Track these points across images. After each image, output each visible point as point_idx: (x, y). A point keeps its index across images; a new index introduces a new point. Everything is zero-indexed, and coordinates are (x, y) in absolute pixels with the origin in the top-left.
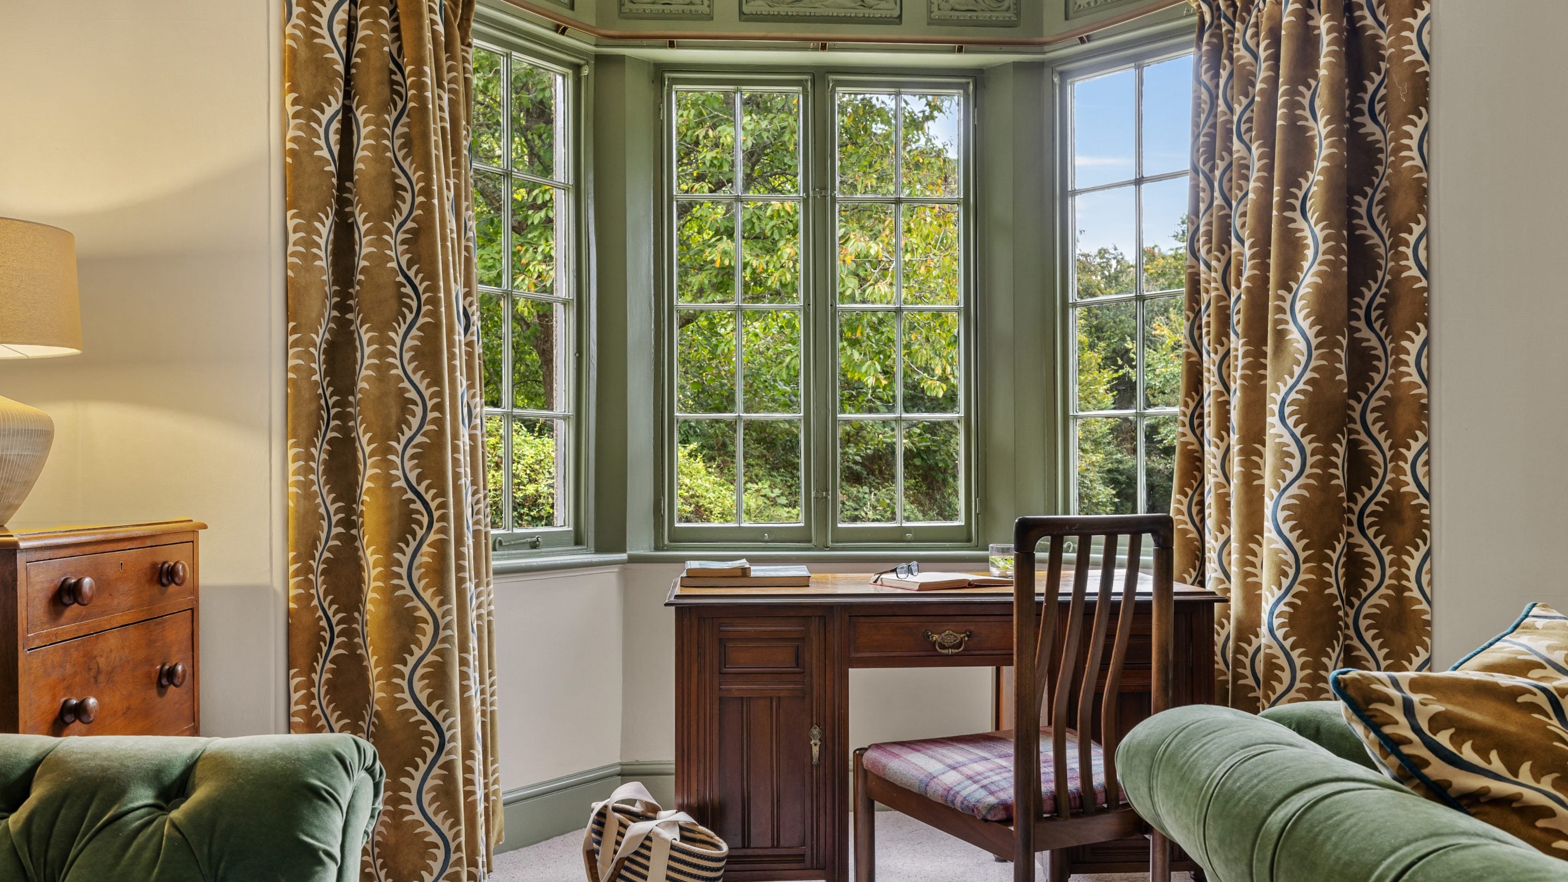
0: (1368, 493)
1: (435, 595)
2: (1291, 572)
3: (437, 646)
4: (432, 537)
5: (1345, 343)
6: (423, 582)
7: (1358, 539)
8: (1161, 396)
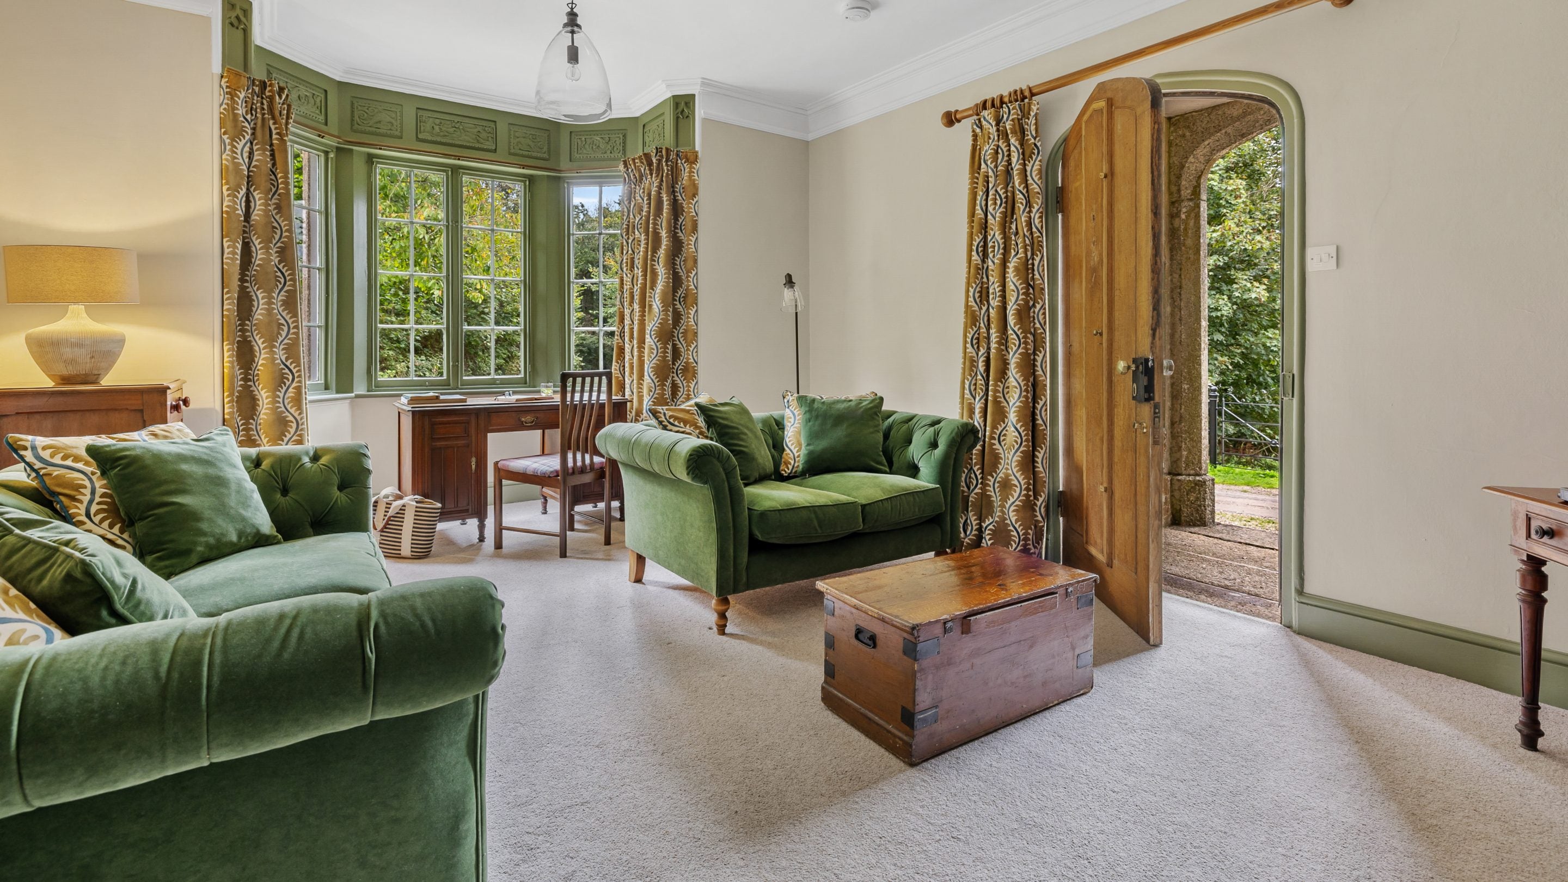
0: (679, 362)
1: (296, 410)
2: (653, 390)
4: (294, 385)
5: (671, 310)
6: (290, 405)
7: (676, 378)
8: (609, 300)
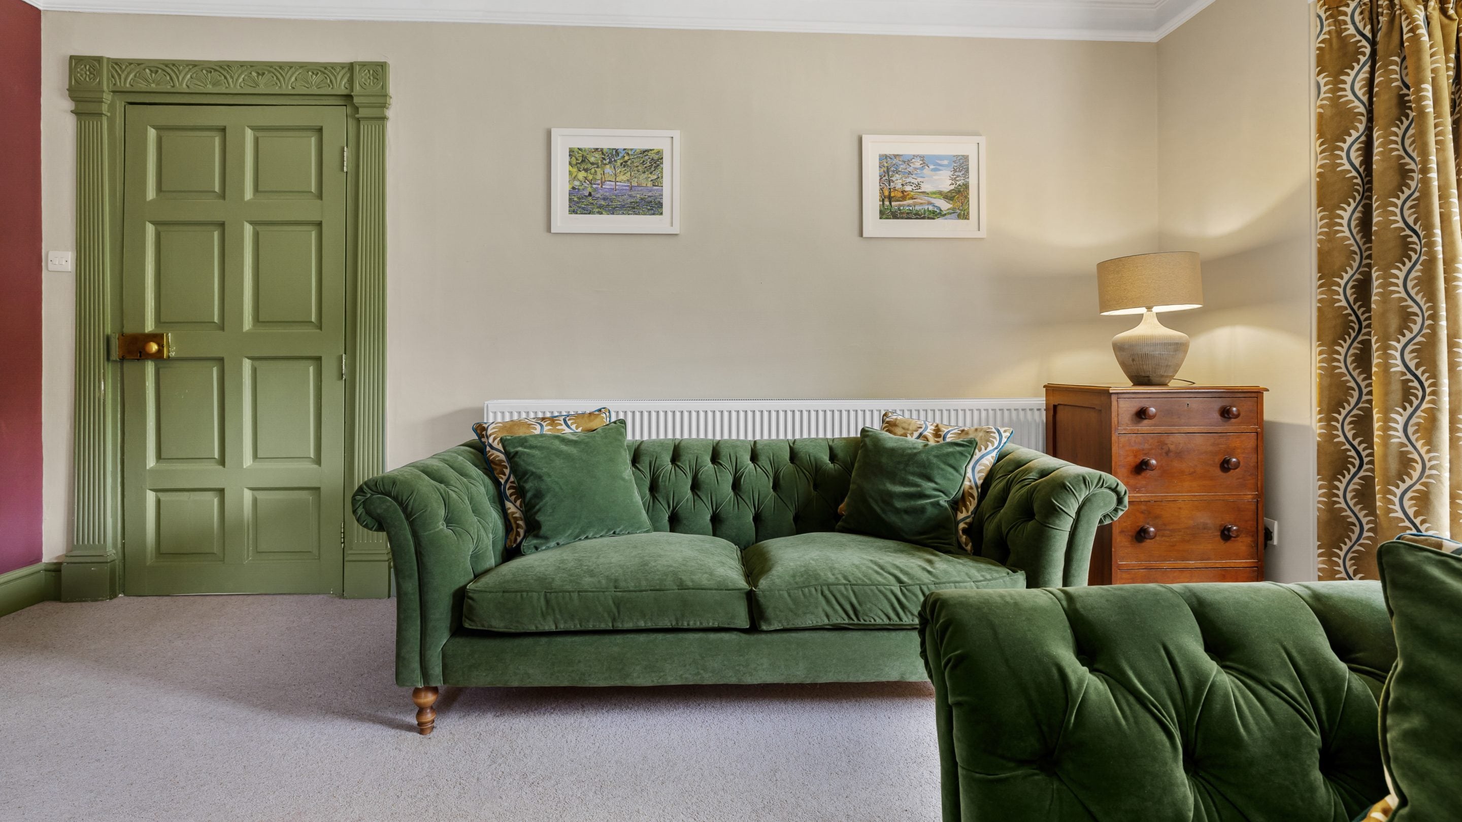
1: (1424, 445)
3: (1424, 480)
4: (1425, 406)
